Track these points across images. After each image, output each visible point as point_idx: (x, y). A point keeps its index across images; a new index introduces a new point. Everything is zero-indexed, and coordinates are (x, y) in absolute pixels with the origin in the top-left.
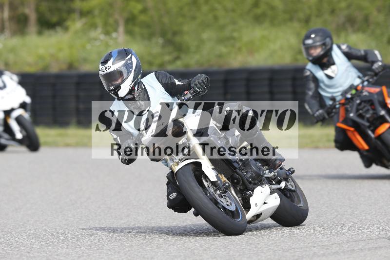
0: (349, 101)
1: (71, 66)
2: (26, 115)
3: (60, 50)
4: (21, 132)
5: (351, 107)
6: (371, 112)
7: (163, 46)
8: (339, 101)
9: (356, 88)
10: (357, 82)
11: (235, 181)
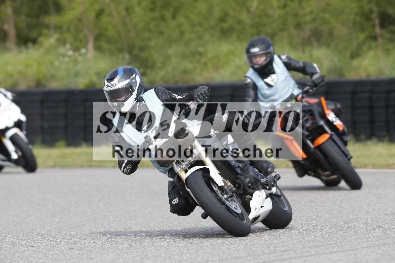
1: (38, 83)
2: (22, 135)
3: (28, 66)
4: (16, 152)
6: (311, 121)
7: (130, 63)
9: (296, 98)
10: (297, 92)
11: (237, 185)
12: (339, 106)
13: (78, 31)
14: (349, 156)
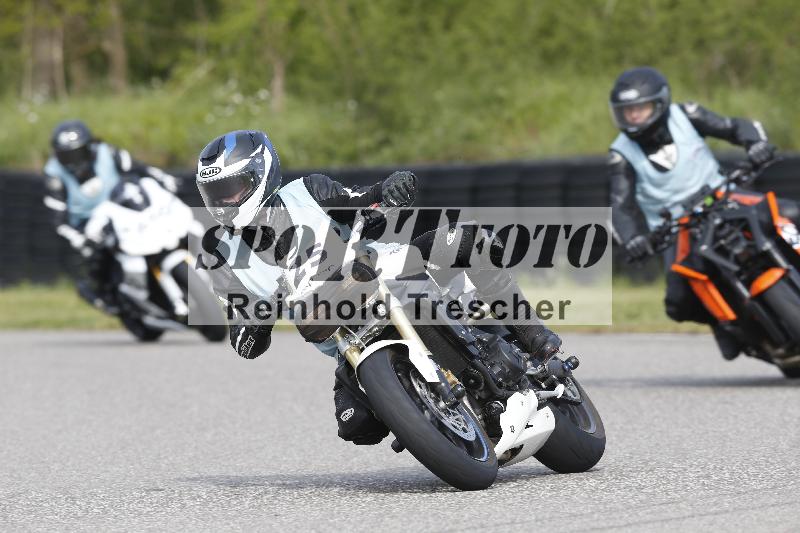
0: (697, 219)
3: (151, 125)
4: (185, 300)
5: (701, 232)
6: (744, 243)
7: (357, 119)
8: (676, 220)
9: (713, 194)
10: (717, 182)
11: (472, 382)
13: (253, 53)
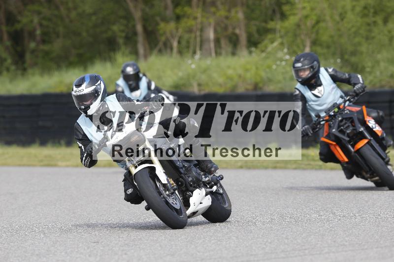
0: (331, 118)
5: (333, 123)
6: (351, 128)
8: (323, 118)
9: (338, 106)
10: (340, 101)
11: (180, 183)
12: (381, 113)
13: (295, 36)
14: (387, 159)
